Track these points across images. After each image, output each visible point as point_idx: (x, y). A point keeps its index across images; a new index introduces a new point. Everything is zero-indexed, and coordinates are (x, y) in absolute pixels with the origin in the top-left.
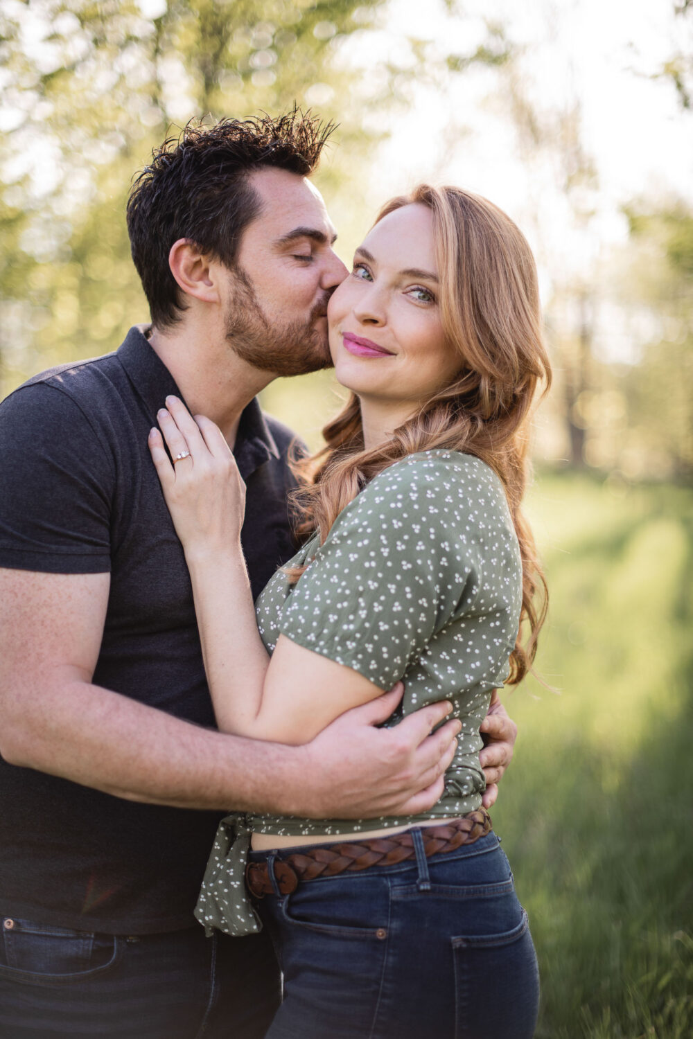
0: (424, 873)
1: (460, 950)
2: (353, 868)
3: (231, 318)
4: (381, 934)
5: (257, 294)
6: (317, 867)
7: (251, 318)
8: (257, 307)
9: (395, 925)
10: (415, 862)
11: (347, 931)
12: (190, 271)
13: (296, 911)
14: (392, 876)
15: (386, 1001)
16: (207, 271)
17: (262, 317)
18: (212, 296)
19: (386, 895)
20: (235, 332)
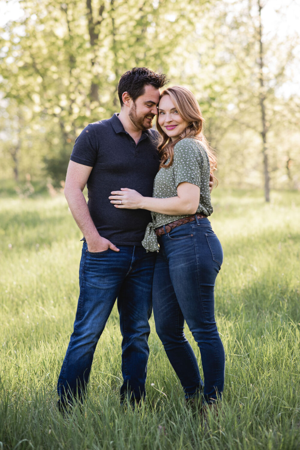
0: (198, 222)
1: (207, 236)
2: (183, 223)
3: (130, 111)
4: (192, 235)
5: (137, 109)
6: (175, 225)
7: (134, 113)
8: (136, 112)
9: (194, 233)
10: (196, 220)
11: (184, 237)
12: (125, 98)
13: (171, 235)
14: (192, 224)
15: (197, 248)
16: (129, 99)
17: (136, 114)
18: (128, 105)
19: (192, 228)
20: (131, 115)
